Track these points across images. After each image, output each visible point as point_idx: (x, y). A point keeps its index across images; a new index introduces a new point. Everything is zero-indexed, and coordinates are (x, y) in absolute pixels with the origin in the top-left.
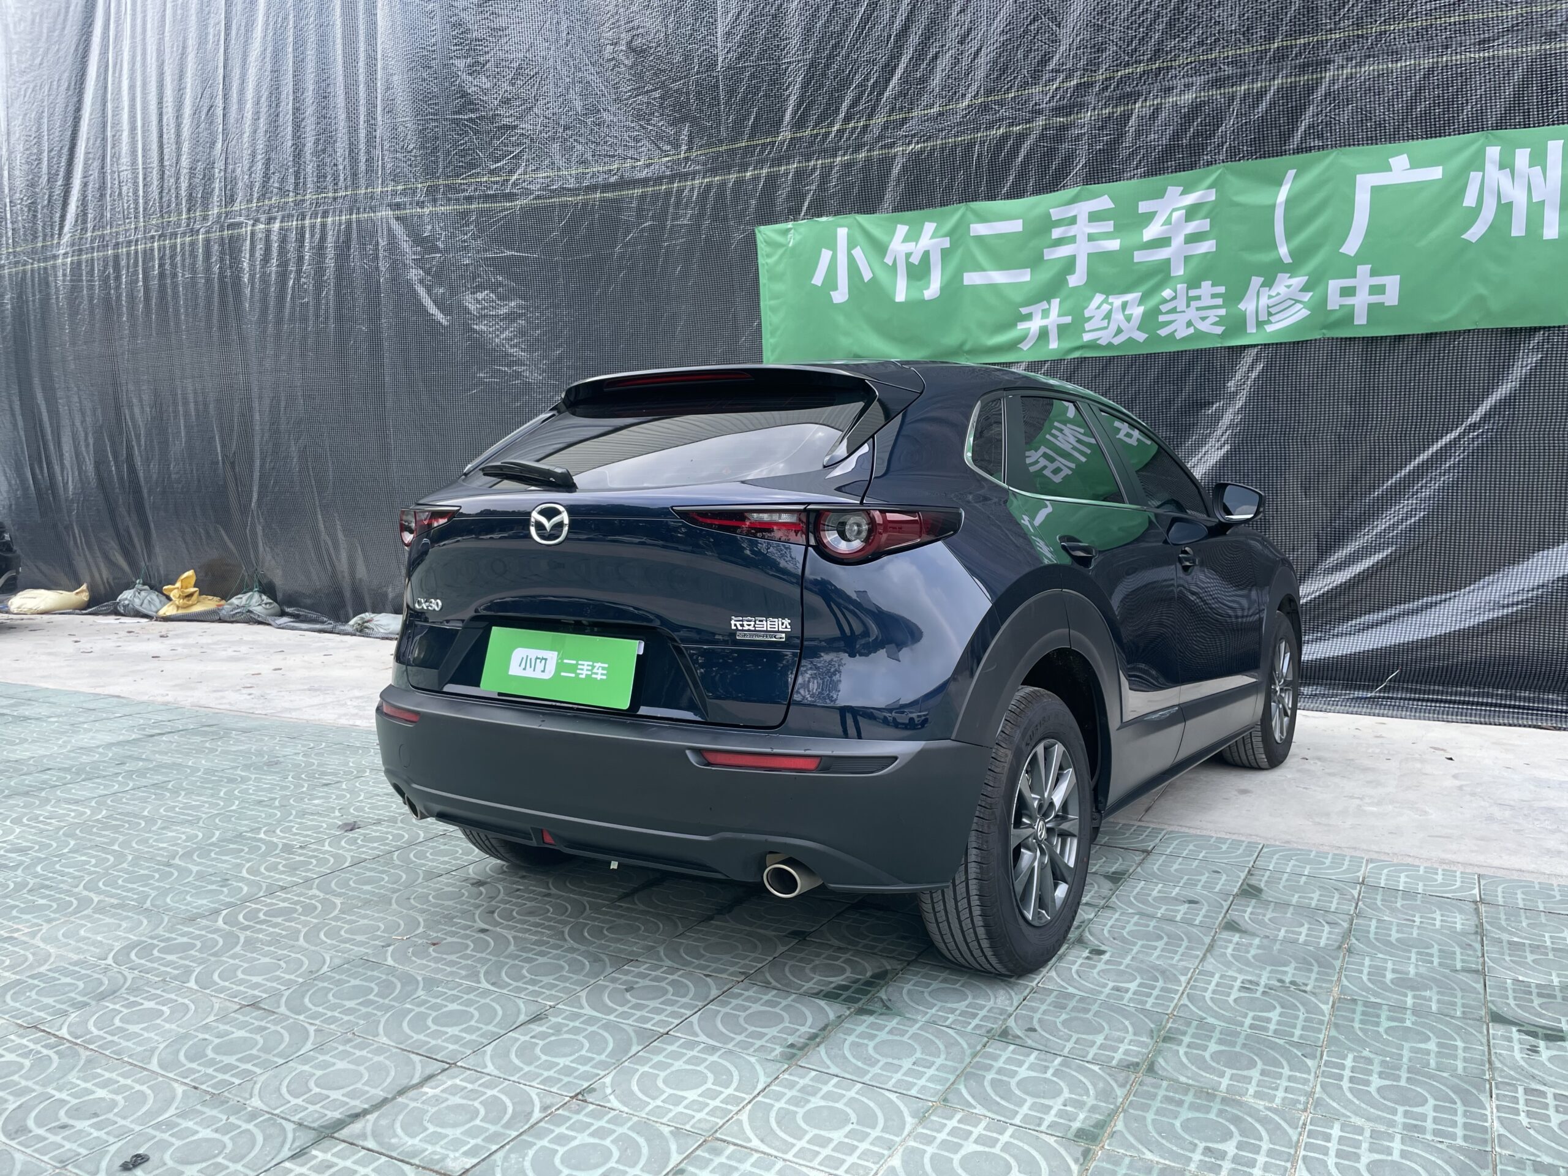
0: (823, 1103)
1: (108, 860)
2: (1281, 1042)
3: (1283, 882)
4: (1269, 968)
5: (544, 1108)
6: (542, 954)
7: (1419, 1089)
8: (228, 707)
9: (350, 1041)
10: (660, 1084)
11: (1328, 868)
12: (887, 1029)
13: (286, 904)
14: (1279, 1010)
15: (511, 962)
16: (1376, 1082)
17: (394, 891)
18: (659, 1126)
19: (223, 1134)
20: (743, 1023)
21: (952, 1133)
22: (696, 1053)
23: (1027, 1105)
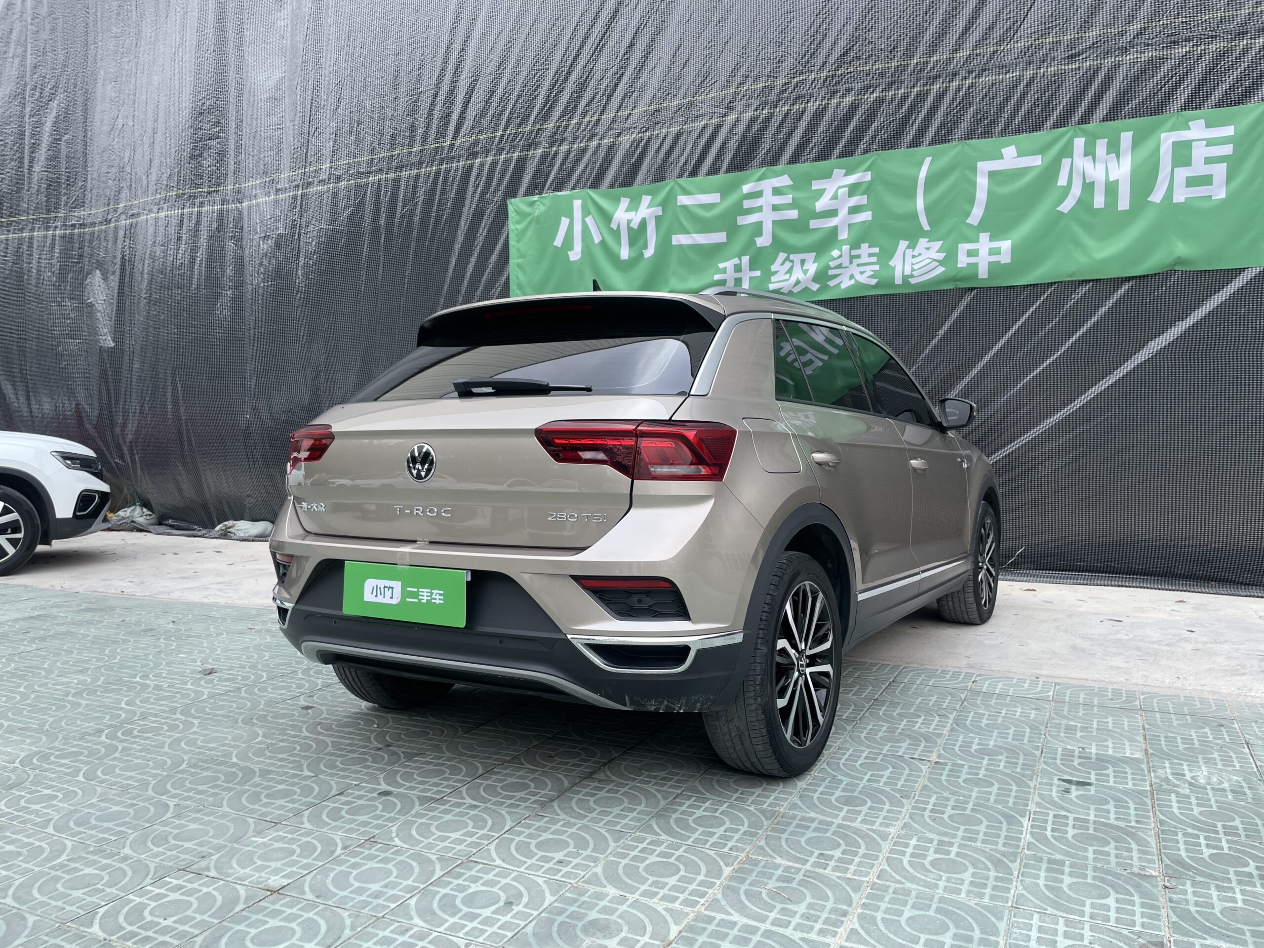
0: (551, 836)
1: (15, 698)
2: (888, 789)
3: (912, 690)
4: (889, 744)
5: (345, 848)
6: (352, 752)
7: (978, 816)
8: (113, 591)
9: (202, 810)
10: (433, 829)
11: (948, 680)
12: (605, 790)
13: (155, 725)
14: (891, 769)
15: (328, 757)
16: (949, 811)
17: (241, 714)
18: (429, 855)
19: (103, 870)
20: (499, 790)
21: (641, 851)
22: (461, 809)
23: (698, 833)
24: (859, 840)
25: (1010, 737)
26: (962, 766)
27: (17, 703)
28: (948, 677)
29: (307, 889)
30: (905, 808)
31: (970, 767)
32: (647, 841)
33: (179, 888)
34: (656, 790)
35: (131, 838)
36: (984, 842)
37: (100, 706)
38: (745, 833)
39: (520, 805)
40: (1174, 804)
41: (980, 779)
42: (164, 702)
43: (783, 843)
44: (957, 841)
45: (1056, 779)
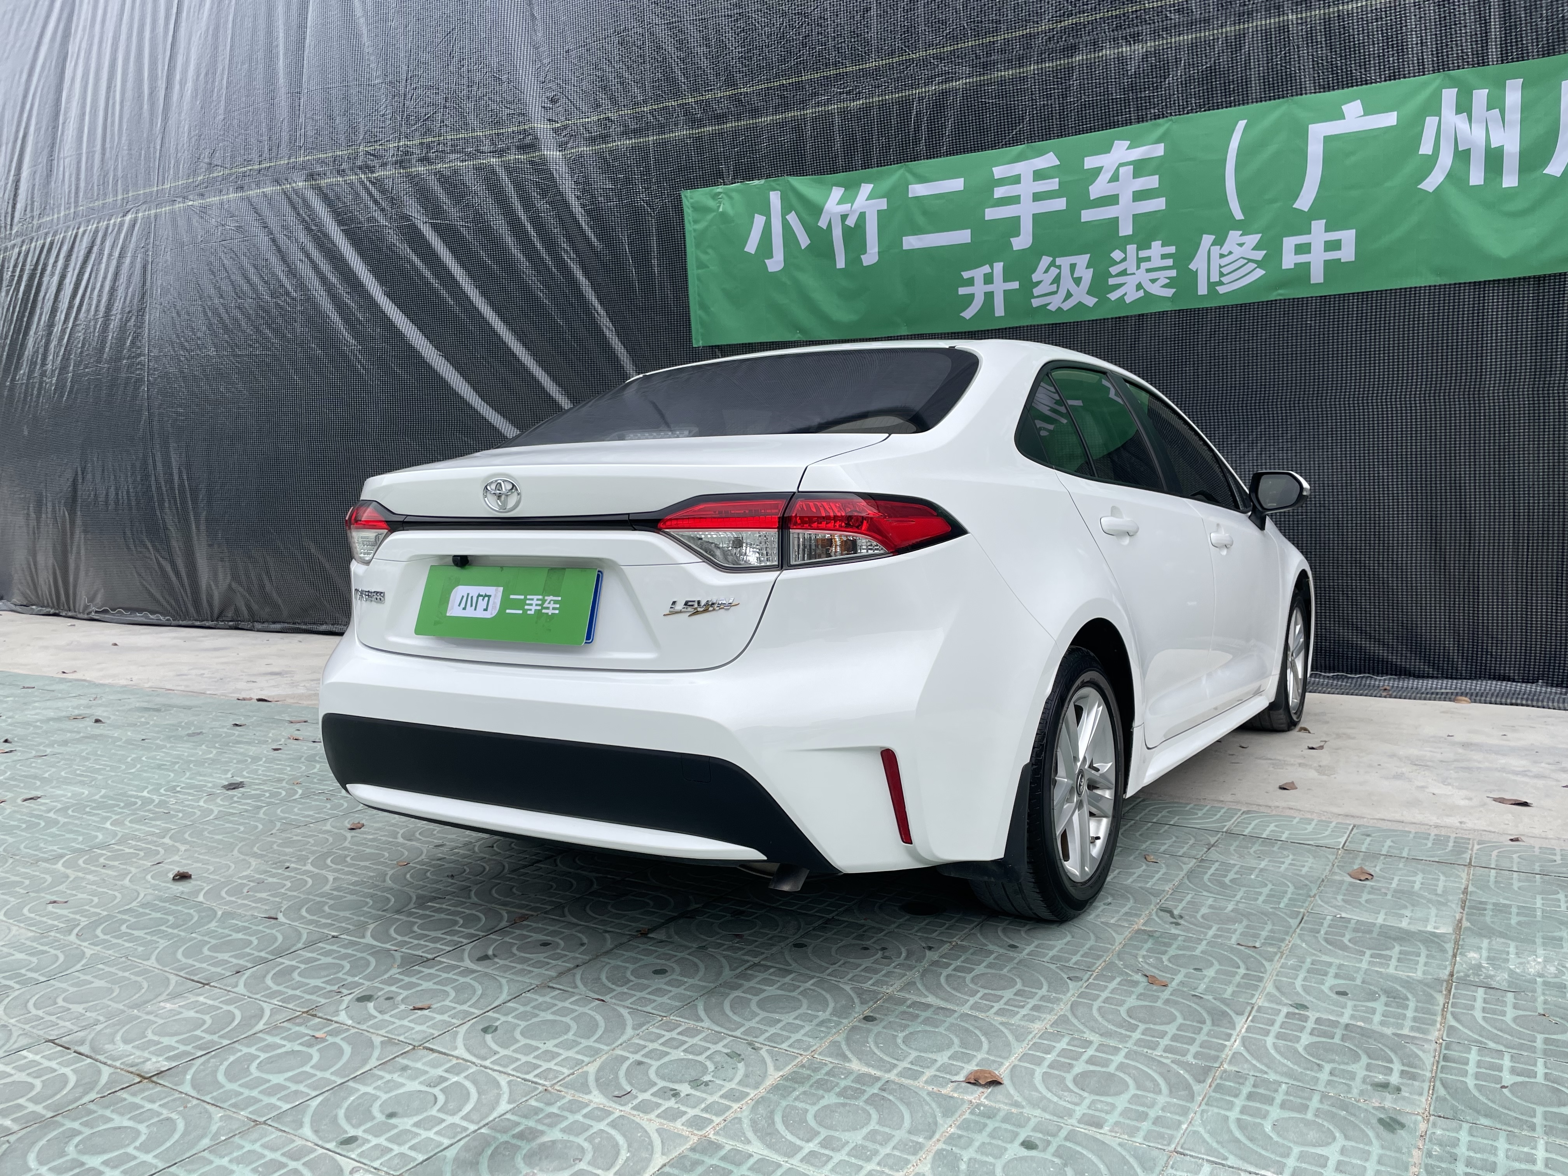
24: (983, 1039)
26: (1176, 937)
31: (1186, 939)
36: (1167, 1049)
40: (1479, 1004)
41: (1195, 957)
43: (871, 1040)
44: (1128, 1046)
45: (1309, 959)
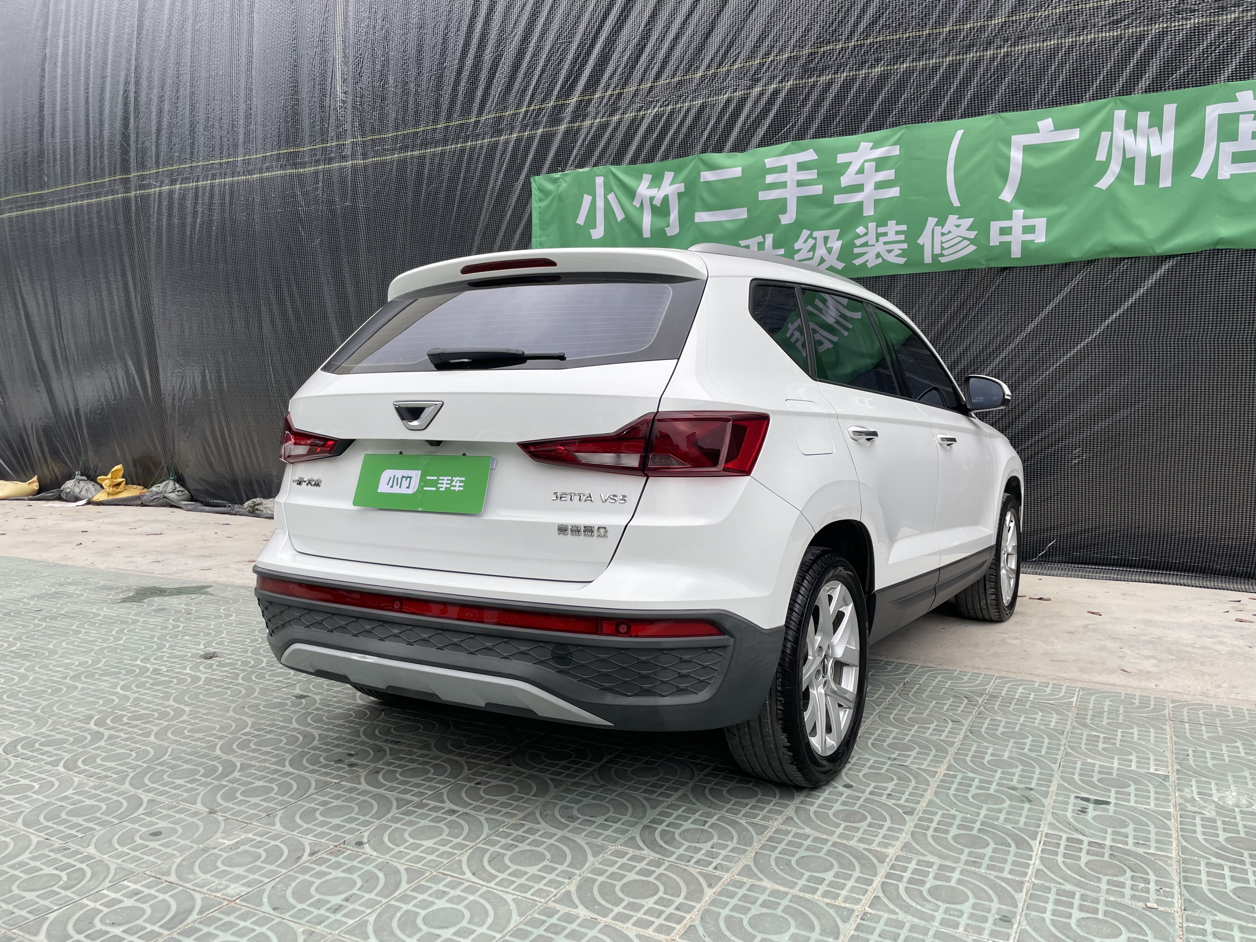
0: (528, 848)
1: (14, 679)
2: (890, 804)
3: (926, 693)
4: (897, 753)
5: (312, 854)
6: (337, 746)
7: (985, 837)
8: (134, 568)
9: (175, 807)
10: (406, 836)
11: (965, 683)
12: (591, 796)
13: (146, 712)
14: (895, 781)
15: (312, 752)
16: (954, 831)
17: (233, 701)
18: (398, 865)
19: (62, 870)
20: (481, 793)
21: (620, 868)
22: (439, 814)
23: (684, 847)
24: (854, 861)
25: (1027, 747)
26: (973, 779)
27: (15, 684)
28: (966, 678)
29: (265, 900)
30: (907, 826)
31: (981, 781)
32: (628, 857)
33: (137, 893)
34: (645, 798)
35: (98, 835)
36: (989, 867)
37: (95, 691)
38: (732, 850)
39: (499, 812)
40: (1199, 829)
41: (991, 795)
42: (160, 688)
43: (773, 863)
44: (961, 866)
45: (1073, 796)
